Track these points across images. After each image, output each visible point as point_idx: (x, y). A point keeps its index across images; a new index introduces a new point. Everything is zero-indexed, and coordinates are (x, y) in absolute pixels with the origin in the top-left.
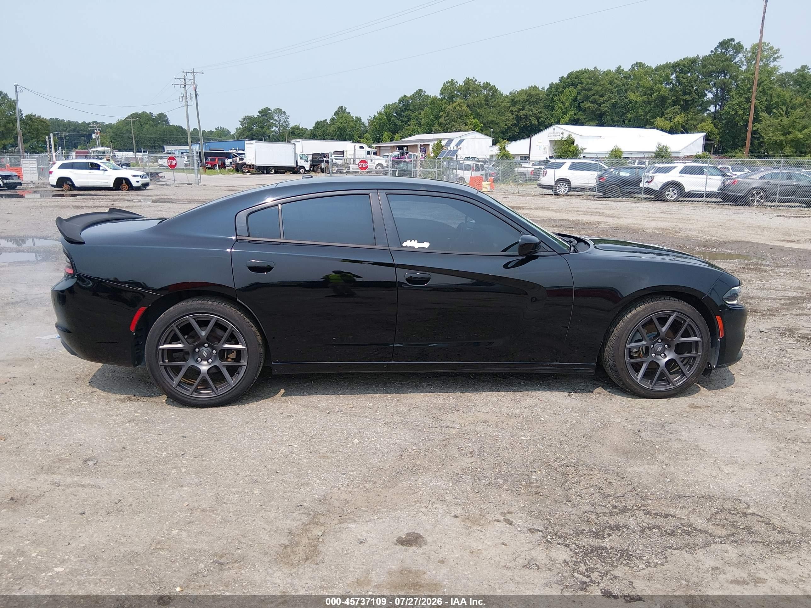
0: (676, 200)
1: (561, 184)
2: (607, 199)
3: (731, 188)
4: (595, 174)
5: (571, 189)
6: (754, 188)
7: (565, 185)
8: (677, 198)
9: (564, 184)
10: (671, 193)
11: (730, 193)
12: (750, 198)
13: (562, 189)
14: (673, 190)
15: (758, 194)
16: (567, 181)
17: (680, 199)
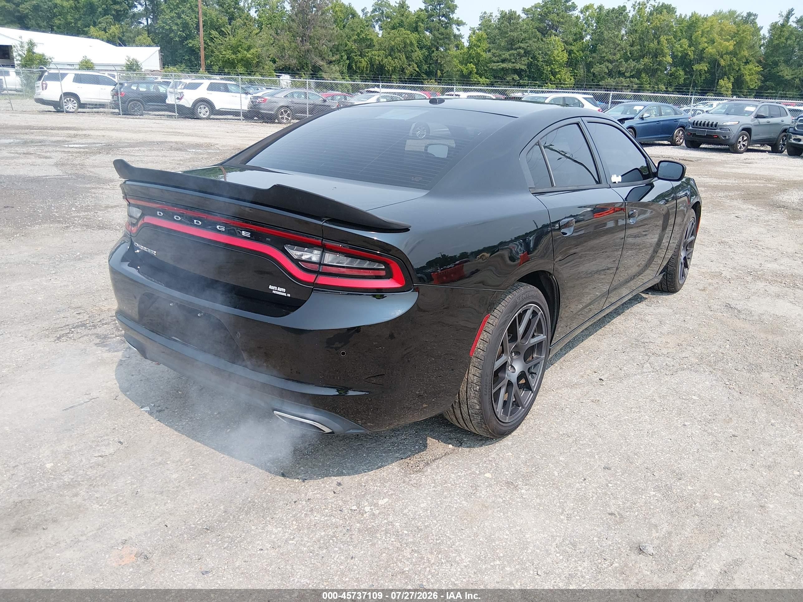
0: (208, 118)
1: (68, 99)
2: (128, 116)
3: (262, 106)
4: (109, 89)
5: (82, 106)
6: (282, 107)
7: (73, 101)
8: (209, 115)
9: (72, 99)
10: (203, 111)
11: (262, 111)
12: (280, 116)
13: (70, 105)
14: (205, 108)
15: (286, 112)
16: (75, 96)
17: (212, 117)
